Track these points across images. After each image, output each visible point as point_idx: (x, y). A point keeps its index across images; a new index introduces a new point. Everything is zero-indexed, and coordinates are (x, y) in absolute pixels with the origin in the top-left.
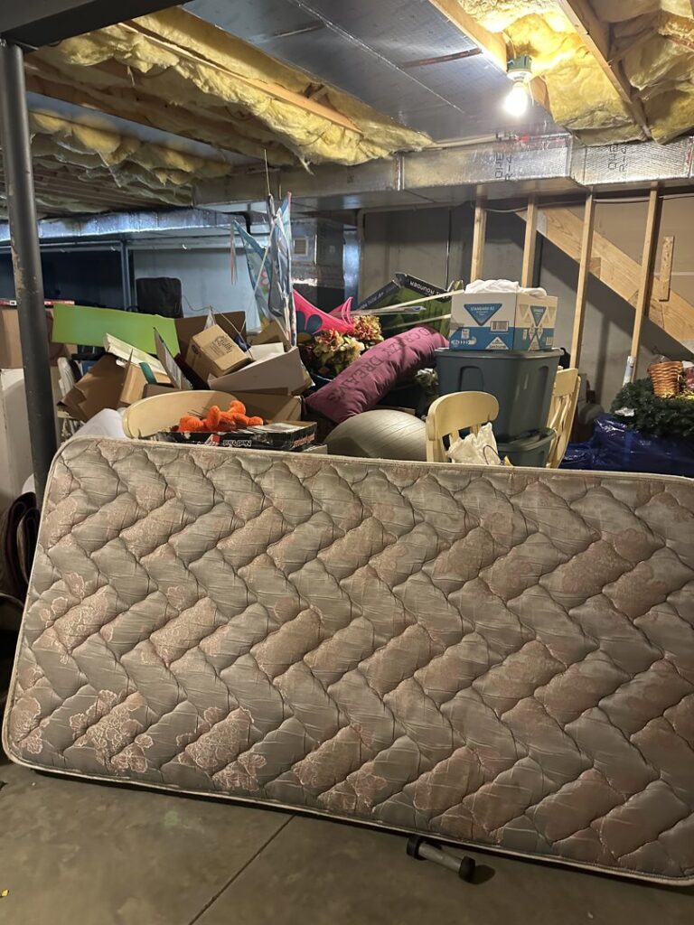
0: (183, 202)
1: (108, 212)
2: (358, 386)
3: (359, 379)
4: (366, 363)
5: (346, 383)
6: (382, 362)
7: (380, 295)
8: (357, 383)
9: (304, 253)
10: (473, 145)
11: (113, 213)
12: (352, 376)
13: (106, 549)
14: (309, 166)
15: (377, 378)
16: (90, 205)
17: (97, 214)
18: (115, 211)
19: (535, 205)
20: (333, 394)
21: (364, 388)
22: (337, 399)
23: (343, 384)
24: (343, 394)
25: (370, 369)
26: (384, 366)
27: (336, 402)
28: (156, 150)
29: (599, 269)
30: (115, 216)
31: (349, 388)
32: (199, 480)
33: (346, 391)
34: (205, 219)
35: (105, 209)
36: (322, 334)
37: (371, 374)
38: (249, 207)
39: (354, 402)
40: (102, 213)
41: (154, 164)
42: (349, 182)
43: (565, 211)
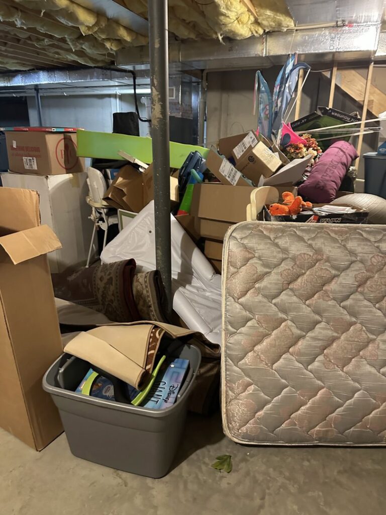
0: (94, 63)
1: (33, 69)
2: (332, 179)
3: (330, 174)
4: (330, 164)
5: (323, 177)
6: (338, 163)
7: (303, 121)
8: (330, 177)
9: (173, 97)
10: (316, 28)
11: (36, 70)
12: (325, 173)
13: (283, 296)
14: (223, 39)
15: (340, 174)
16: (23, 65)
17: (26, 71)
18: (37, 69)
19: (338, 67)
20: (318, 184)
21: (335, 181)
22: (322, 188)
23: (322, 178)
24: (325, 184)
25: (334, 167)
26: (340, 165)
27: (322, 190)
28: (114, 25)
29: (372, 107)
30: (37, 73)
31: (328, 181)
32: (338, 247)
33: (326, 182)
34: (103, 75)
35: (33, 68)
36: (291, 145)
37: (336, 171)
38: (134, 67)
39: (332, 189)
40: (28, 70)
41: (107, 35)
42: (229, 50)
43: (353, 72)
